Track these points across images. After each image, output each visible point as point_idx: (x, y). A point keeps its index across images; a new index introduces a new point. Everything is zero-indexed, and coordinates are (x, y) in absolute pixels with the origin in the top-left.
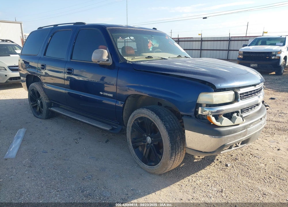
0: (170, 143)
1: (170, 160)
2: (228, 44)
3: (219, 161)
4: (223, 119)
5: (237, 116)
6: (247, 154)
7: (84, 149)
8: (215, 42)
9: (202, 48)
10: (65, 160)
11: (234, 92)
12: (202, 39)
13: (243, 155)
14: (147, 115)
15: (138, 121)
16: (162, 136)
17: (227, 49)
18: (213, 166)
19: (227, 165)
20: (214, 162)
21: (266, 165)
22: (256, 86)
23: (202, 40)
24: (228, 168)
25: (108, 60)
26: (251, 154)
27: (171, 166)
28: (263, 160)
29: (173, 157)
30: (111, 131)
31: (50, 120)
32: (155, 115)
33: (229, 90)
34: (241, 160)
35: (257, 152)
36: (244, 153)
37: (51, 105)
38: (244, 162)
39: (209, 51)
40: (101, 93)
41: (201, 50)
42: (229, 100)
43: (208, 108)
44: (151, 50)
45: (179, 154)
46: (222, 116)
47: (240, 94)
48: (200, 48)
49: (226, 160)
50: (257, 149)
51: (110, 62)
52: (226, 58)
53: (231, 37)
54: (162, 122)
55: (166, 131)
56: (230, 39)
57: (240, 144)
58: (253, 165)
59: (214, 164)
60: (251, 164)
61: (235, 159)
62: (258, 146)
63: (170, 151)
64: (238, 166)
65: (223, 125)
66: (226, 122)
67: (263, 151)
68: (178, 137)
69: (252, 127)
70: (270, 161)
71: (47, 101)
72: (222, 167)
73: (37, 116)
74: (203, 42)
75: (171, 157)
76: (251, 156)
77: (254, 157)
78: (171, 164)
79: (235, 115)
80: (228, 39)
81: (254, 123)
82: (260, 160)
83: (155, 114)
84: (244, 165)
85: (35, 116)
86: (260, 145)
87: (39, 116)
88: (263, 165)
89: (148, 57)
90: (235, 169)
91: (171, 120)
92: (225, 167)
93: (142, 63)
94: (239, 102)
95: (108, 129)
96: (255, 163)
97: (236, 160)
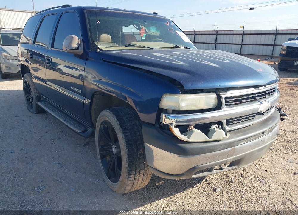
0: (128, 157)
1: (128, 179)
2: (274, 38)
3: (208, 182)
4: (192, 132)
5: (216, 129)
6: (248, 176)
7: (56, 151)
8: (258, 35)
9: (244, 43)
10: (28, 164)
11: (217, 95)
12: (243, 32)
13: (243, 177)
14: (109, 118)
15: (104, 125)
16: (121, 148)
17: (273, 44)
18: (197, 188)
19: (215, 190)
20: (201, 184)
21: (269, 194)
22: (258, 88)
23: (243, 34)
24: (215, 193)
25: (78, 48)
26: (255, 177)
27: (130, 187)
28: (268, 187)
29: (133, 176)
30: (81, 134)
31: (41, 115)
32: (116, 120)
33: (210, 92)
34: (237, 184)
35: (264, 174)
36: (245, 174)
37: (40, 98)
38: (241, 187)
39: (251, 46)
40: (72, 88)
41: (242, 44)
42: (206, 105)
43: (175, 115)
44: (144, 38)
45: (142, 172)
46: (192, 127)
47: (226, 98)
48: (240, 43)
49: (217, 182)
50: (265, 170)
51: (81, 51)
52: (271, 55)
53: (279, 30)
54: (122, 129)
55: (124, 141)
56: (277, 32)
57: (227, 165)
58: (252, 192)
59: (200, 186)
60: (249, 191)
61: (231, 181)
62: (268, 166)
63: (127, 167)
64: (231, 192)
65: (191, 140)
66: (197, 135)
67: (273, 174)
68: (141, 150)
69: (243, 145)
70: (277, 189)
71: (36, 95)
72: (208, 191)
73: (30, 109)
74: (245, 36)
75: (129, 176)
76: (254, 179)
77: (257, 181)
78: (131, 184)
79: (214, 127)
80: (275, 33)
81: (249, 139)
82: (264, 187)
83: (116, 118)
84: (239, 191)
85: (28, 109)
86: (272, 165)
87: (31, 110)
88: (266, 194)
89: (128, 46)
90: (224, 196)
91: (136, 127)
92: (212, 192)
93: (113, 52)
94: (222, 110)
95: (79, 131)
96: (255, 190)
97: (231, 183)
